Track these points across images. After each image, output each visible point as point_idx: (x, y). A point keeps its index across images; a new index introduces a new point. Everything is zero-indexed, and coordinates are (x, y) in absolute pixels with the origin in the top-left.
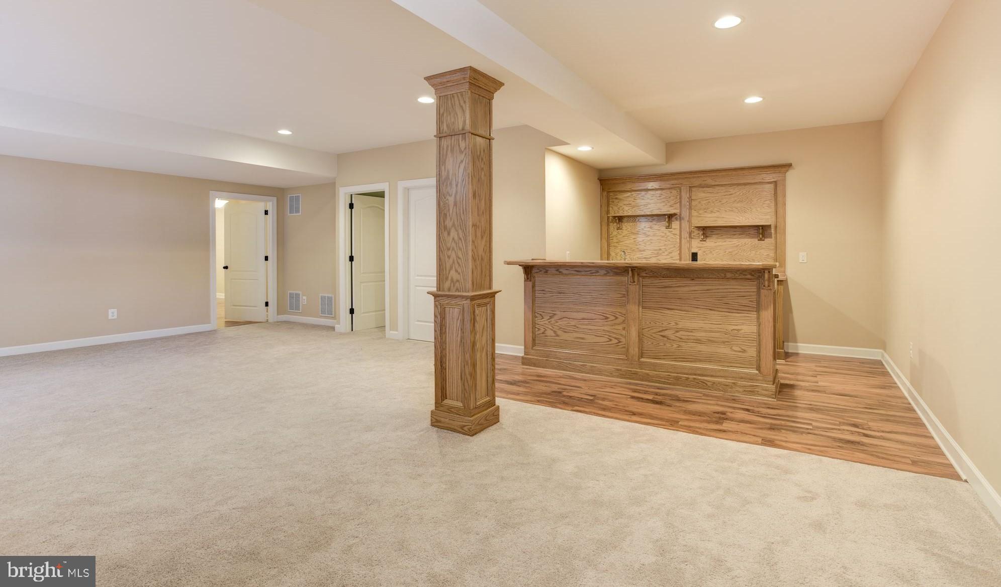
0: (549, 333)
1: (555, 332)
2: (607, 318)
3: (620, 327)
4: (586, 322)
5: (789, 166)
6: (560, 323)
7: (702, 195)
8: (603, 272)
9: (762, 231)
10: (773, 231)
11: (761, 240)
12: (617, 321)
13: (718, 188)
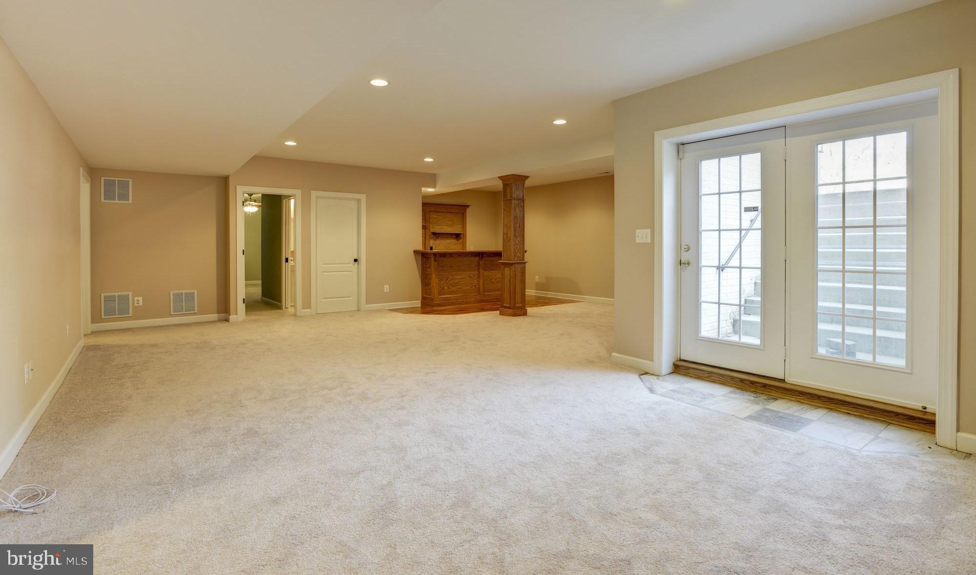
0: (446, 288)
1: (448, 287)
2: (471, 277)
3: (476, 280)
4: (462, 280)
5: (468, 206)
6: (451, 282)
7: (434, 216)
8: (470, 255)
9: (457, 236)
10: (462, 236)
11: (458, 240)
12: (475, 278)
13: (441, 213)
